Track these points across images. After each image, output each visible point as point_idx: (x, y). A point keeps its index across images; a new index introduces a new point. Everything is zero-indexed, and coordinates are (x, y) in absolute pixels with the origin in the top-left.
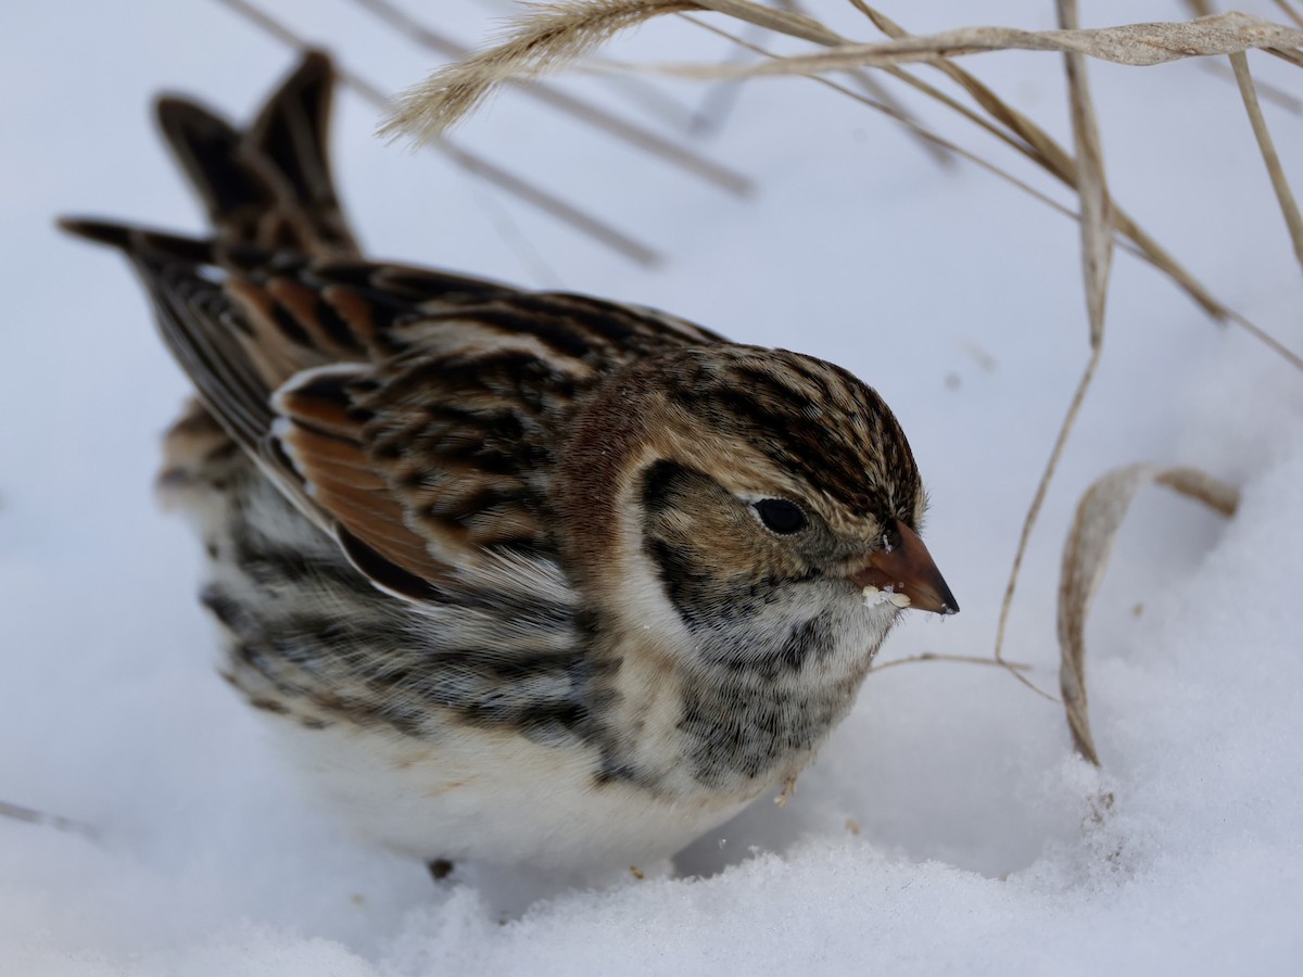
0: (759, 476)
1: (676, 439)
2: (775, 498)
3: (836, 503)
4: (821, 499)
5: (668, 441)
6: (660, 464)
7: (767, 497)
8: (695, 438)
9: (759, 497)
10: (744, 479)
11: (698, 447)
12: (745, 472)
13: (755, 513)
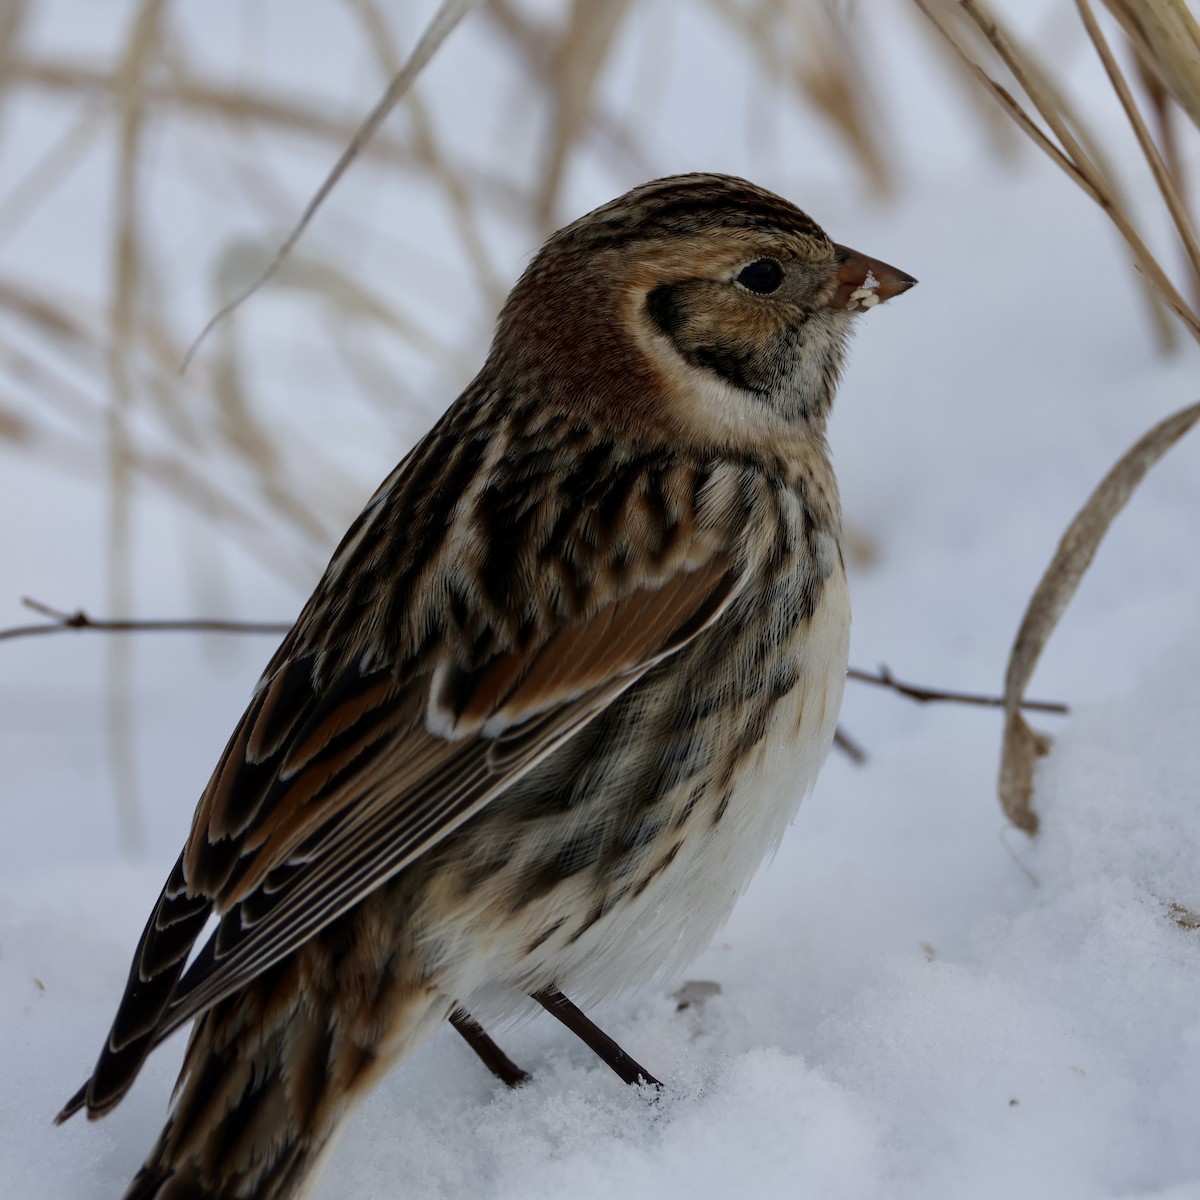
0: (738, 248)
1: (654, 266)
2: (755, 261)
3: (806, 237)
4: (796, 239)
5: (647, 272)
6: (651, 296)
7: (748, 265)
8: (668, 254)
9: (739, 269)
10: (728, 258)
11: (676, 258)
12: (727, 250)
13: (739, 286)
